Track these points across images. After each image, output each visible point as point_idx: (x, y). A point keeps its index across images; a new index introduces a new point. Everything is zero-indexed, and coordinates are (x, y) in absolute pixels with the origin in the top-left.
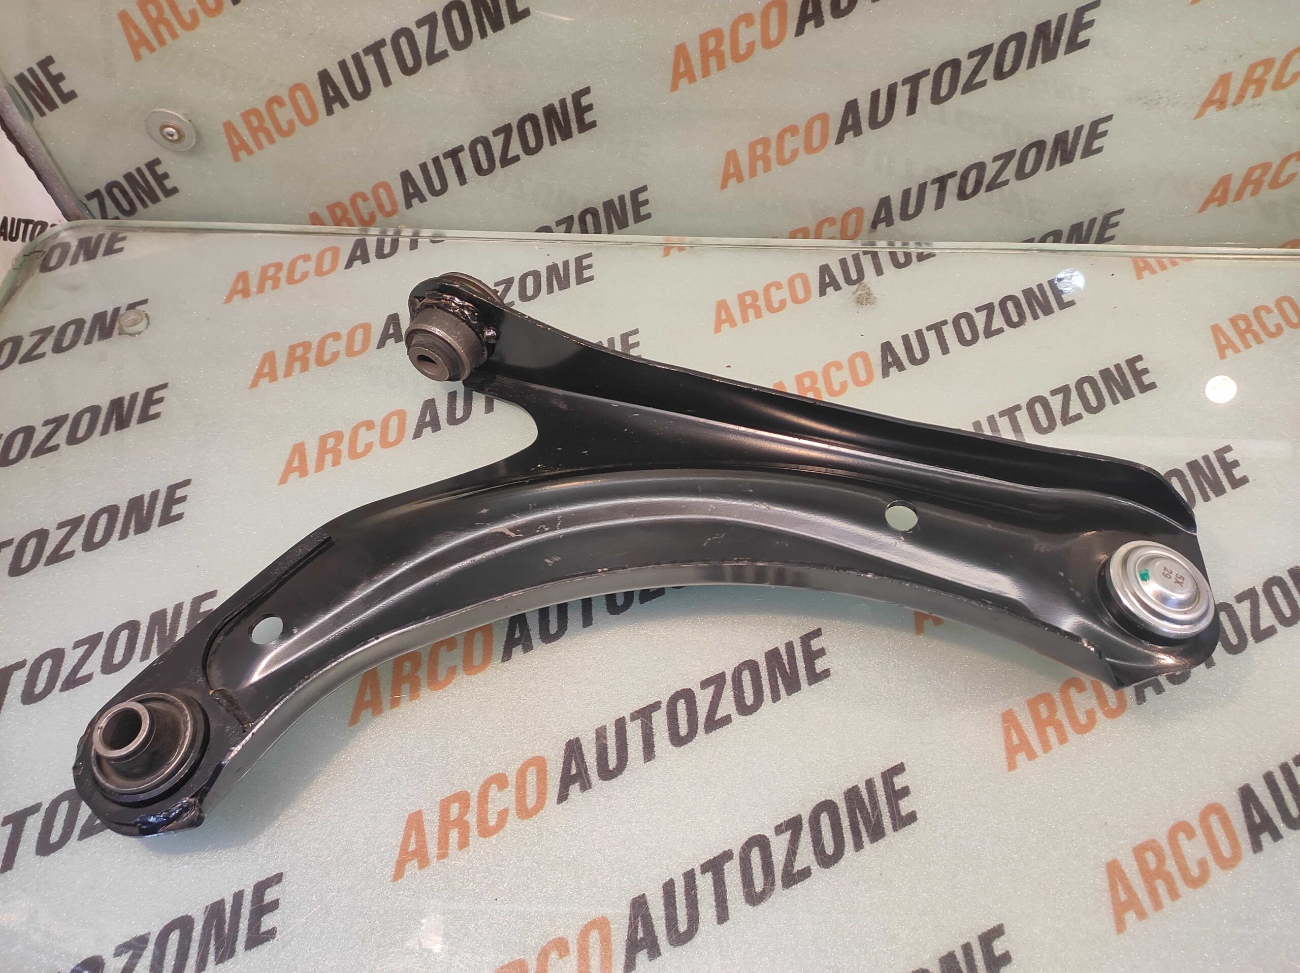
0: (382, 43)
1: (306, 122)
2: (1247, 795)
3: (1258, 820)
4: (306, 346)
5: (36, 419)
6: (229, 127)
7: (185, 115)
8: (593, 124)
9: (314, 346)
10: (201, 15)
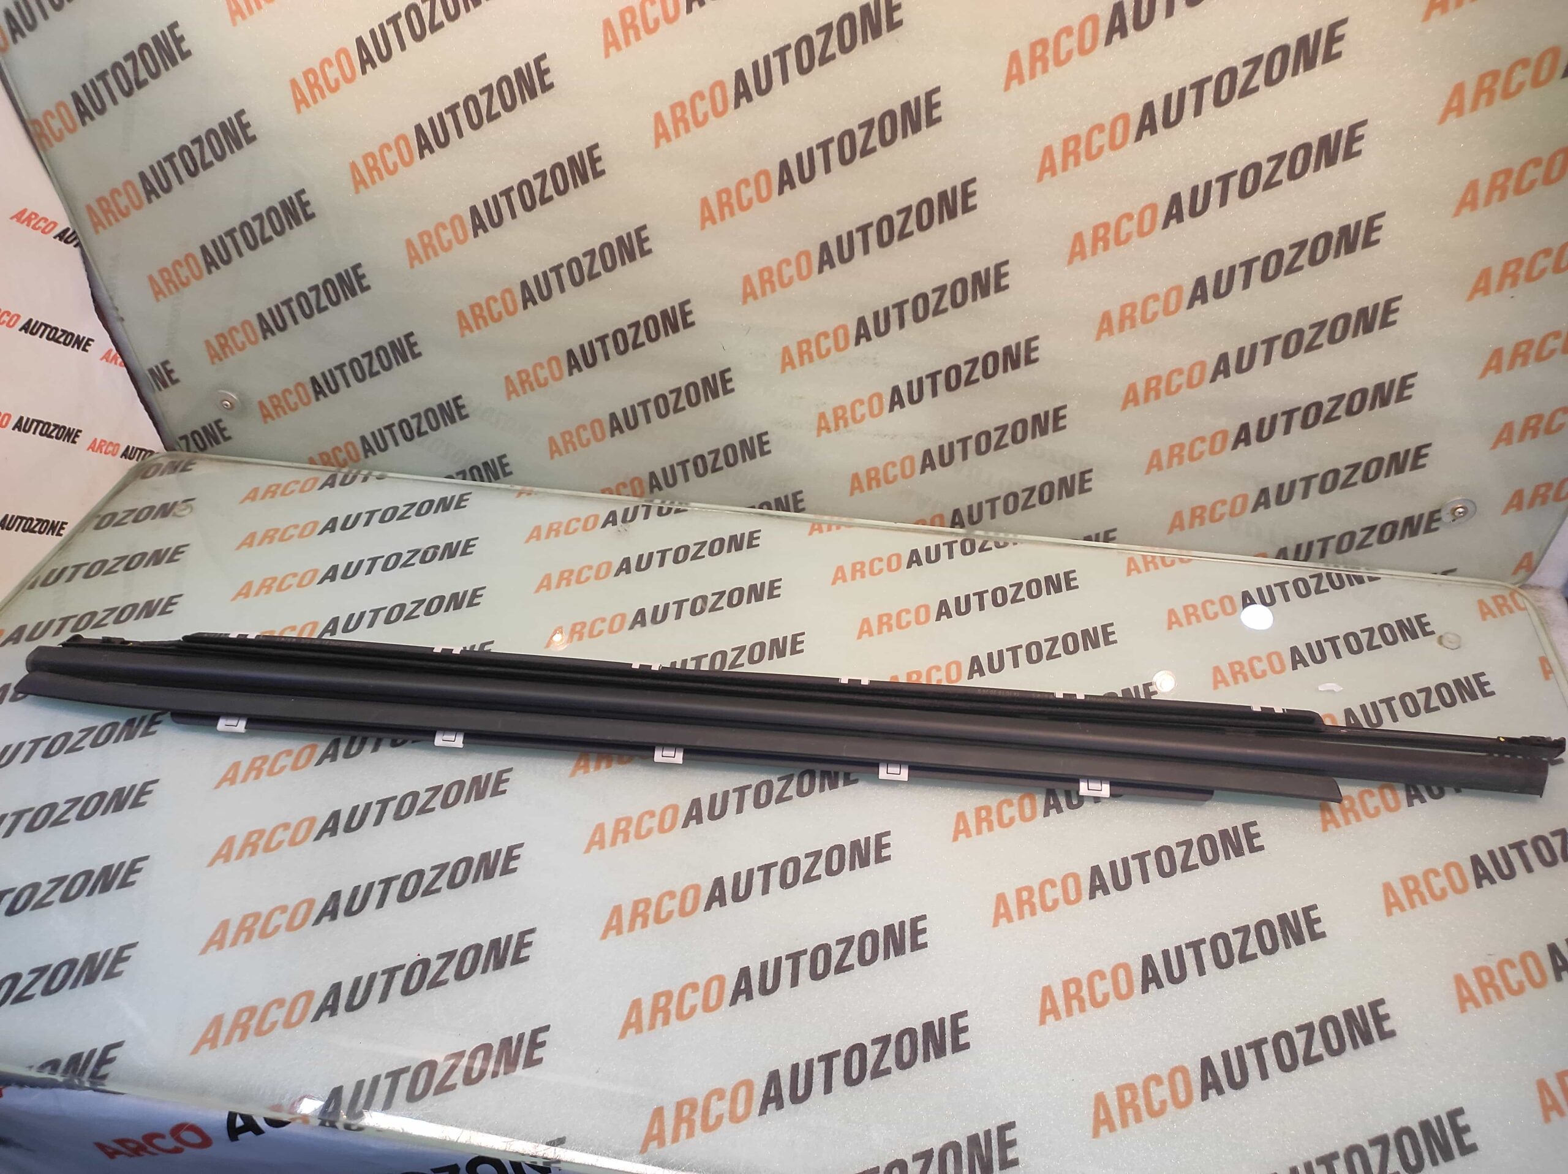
0: (344, 365)
1: (305, 404)
2: (696, 803)
3: (694, 814)
4: (277, 530)
5: (110, 556)
6: (261, 405)
7: (237, 395)
8: (467, 416)
9: (282, 530)
10: (247, 344)
